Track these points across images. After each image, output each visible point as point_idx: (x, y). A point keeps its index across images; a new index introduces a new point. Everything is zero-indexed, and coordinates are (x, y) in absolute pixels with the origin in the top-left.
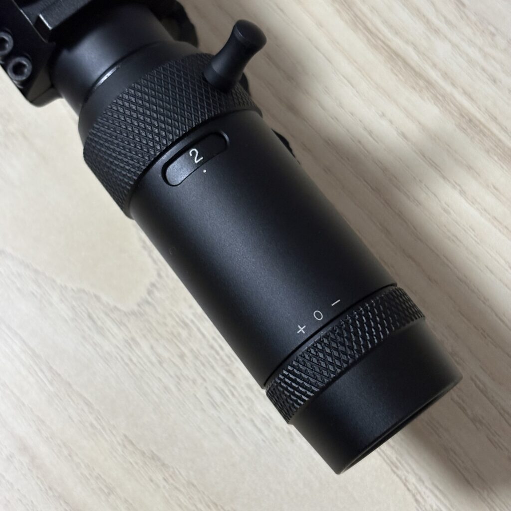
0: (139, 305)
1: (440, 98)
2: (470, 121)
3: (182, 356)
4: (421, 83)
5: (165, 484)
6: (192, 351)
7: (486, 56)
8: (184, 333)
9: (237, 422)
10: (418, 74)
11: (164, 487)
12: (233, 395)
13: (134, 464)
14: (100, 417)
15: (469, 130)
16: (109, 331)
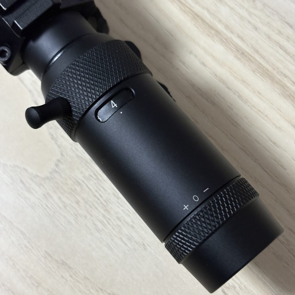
0: (50, 173)
1: (225, 41)
2: (243, 53)
3: (78, 202)
4: (213, 32)
5: (71, 278)
6: (83, 199)
7: (250, 14)
8: (78, 189)
9: (112, 240)
10: (211, 27)
11: (71, 281)
12: (109, 224)
13: (52, 268)
14: (30, 241)
15: (242, 59)
16: (34, 190)
